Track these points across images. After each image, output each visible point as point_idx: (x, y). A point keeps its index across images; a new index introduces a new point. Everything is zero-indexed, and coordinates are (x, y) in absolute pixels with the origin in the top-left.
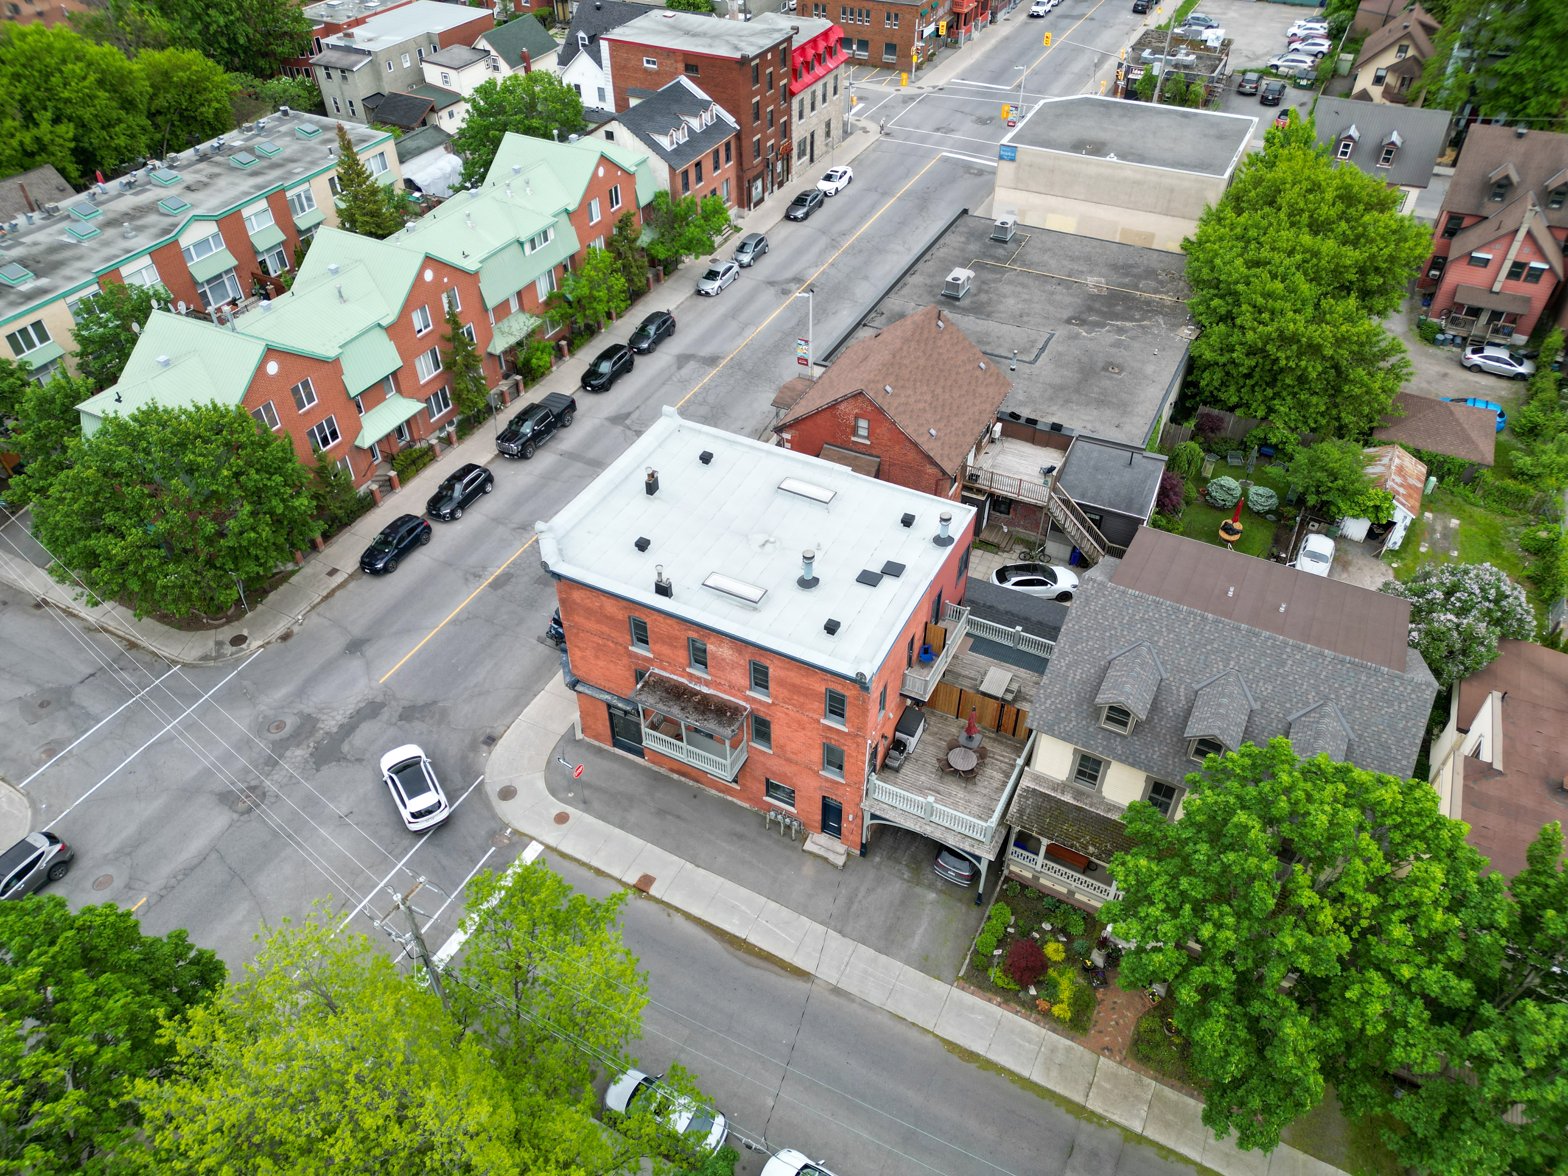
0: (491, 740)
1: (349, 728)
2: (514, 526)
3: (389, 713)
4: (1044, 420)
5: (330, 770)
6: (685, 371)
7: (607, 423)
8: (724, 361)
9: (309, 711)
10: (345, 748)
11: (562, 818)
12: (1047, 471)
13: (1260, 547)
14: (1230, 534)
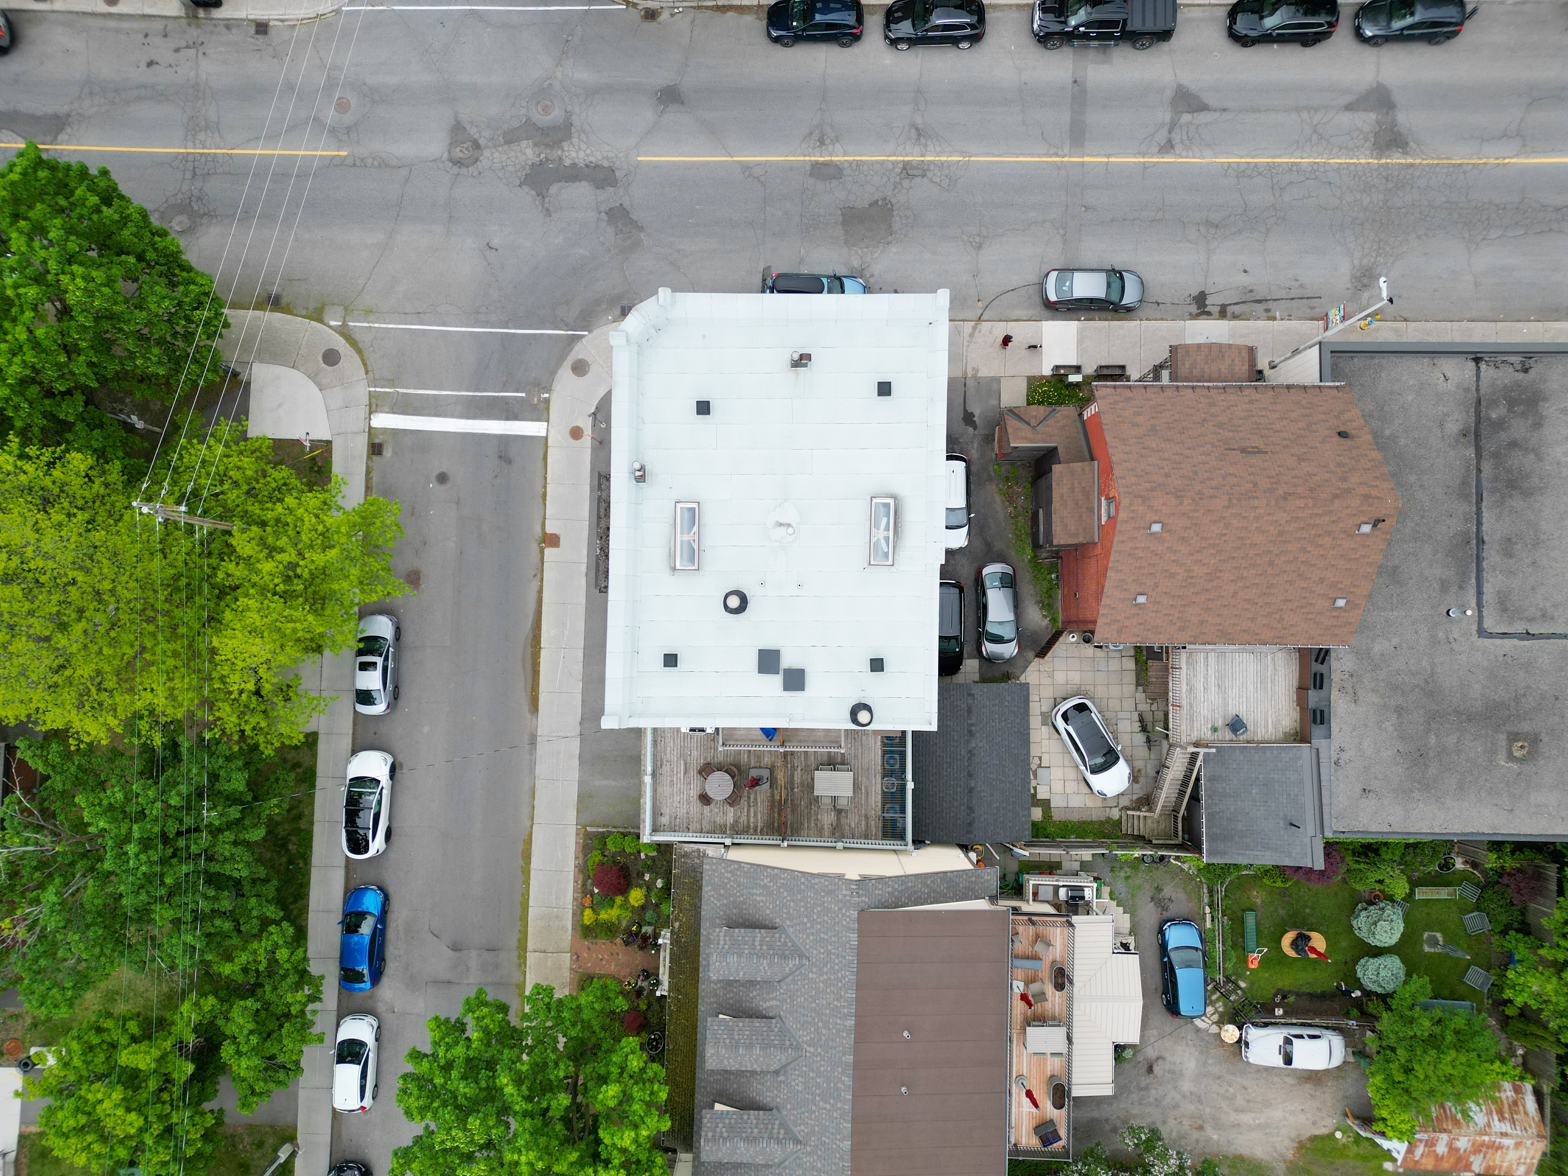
1: (574, 174)
2: (919, 120)
3: (608, 197)
4: (1335, 694)
5: (526, 195)
6: (1346, 119)
7: (1169, 93)
8: (1396, 159)
9: (575, 120)
10: (554, 189)
11: (576, 433)
12: (1236, 725)
13: (1286, 980)
14: (1294, 944)
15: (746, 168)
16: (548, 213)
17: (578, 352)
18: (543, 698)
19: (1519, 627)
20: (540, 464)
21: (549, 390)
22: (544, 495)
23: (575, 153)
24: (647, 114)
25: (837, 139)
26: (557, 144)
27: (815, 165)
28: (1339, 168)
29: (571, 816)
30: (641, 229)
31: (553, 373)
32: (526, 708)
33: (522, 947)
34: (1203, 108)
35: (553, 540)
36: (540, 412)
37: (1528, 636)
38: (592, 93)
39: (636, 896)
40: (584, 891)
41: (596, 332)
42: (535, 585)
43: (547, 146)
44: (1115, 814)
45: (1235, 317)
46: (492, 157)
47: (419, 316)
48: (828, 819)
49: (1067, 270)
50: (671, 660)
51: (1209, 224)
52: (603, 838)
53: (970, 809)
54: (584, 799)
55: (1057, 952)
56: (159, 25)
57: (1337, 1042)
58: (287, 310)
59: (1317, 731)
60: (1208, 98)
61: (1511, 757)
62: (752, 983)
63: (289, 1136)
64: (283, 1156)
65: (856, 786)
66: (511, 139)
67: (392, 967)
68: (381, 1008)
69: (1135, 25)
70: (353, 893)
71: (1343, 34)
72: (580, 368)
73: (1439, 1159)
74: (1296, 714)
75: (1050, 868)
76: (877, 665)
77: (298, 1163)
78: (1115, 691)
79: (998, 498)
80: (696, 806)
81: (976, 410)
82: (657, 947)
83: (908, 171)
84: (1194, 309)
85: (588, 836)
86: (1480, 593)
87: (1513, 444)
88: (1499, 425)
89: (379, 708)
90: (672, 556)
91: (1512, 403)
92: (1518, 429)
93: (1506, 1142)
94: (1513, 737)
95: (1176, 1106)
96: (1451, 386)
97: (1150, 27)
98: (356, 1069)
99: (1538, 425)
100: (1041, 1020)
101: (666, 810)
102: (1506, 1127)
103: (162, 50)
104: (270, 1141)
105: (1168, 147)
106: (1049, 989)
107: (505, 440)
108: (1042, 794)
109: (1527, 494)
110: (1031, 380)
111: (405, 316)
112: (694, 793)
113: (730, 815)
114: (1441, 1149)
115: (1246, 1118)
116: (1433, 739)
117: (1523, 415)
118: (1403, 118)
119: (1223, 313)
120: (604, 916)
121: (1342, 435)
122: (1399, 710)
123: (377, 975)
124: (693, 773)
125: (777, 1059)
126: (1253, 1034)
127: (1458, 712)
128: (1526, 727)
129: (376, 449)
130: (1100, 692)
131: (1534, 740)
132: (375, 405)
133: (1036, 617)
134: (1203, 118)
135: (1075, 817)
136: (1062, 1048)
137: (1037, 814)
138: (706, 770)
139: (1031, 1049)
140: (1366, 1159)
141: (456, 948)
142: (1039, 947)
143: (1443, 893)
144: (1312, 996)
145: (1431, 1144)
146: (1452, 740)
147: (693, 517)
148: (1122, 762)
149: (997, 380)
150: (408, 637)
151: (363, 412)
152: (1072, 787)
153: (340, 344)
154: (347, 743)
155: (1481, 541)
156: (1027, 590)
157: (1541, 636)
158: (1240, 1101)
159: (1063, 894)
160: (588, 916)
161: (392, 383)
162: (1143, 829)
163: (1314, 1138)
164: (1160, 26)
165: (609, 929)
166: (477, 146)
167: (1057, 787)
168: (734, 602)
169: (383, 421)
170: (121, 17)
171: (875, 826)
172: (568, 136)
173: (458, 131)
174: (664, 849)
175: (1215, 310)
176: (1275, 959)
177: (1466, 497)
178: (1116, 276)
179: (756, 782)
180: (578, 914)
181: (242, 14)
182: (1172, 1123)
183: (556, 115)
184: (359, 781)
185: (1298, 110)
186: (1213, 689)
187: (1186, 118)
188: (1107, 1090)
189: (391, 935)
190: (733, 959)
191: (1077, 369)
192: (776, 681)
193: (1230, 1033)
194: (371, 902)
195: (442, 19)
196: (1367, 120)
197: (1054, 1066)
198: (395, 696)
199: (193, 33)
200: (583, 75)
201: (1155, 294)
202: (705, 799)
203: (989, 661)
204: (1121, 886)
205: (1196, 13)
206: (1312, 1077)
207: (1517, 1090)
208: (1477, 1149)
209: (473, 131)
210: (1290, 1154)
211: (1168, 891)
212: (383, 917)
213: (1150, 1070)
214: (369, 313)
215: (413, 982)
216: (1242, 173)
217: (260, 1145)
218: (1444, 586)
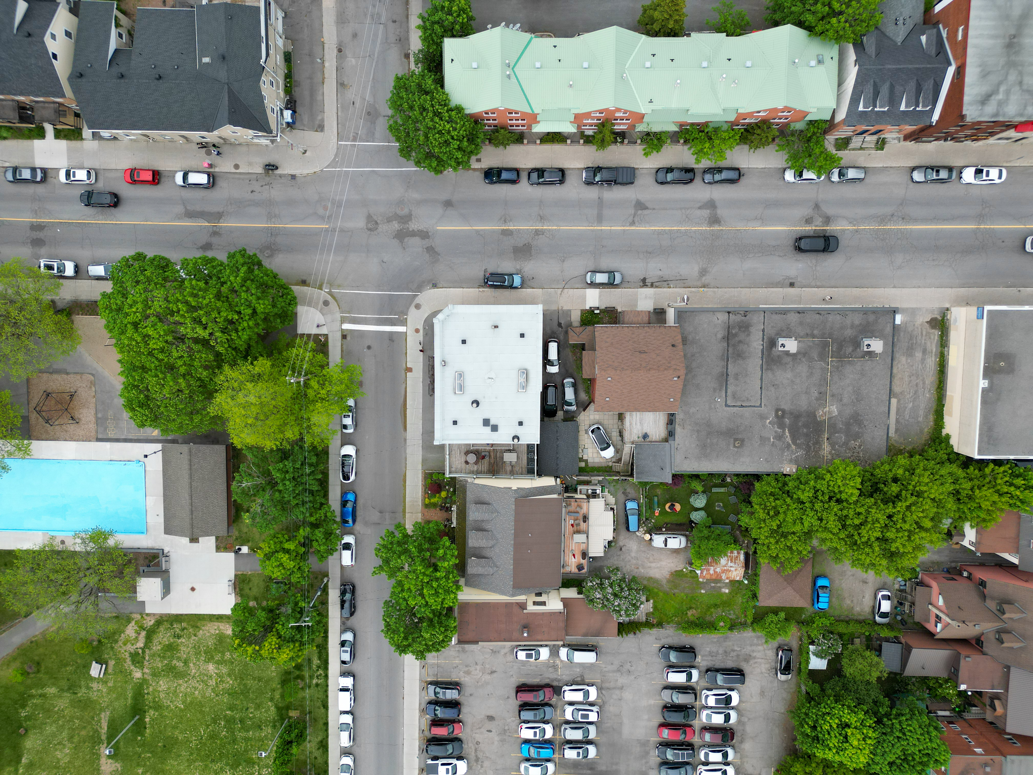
0: (435, 286)
1: (413, 234)
2: (541, 213)
3: (427, 243)
4: (677, 426)
5: (396, 242)
6: (699, 212)
7: (634, 203)
8: (716, 228)
9: (413, 213)
10: (406, 240)
11: (417, 331)
12: (645, 436)
13: (668, 519)
14: (669, 508)
15: (477, 231)
16: (404, 249)
17: (417, 301)
18: (408, 427)
19: (739, 403)
20: (404, 342)
21: (407, 315)
22: (406, 353)
23: (413, 226)
24: (440, 211)
25: (511, 220)
26: (406, 222)
27: (503, 230)
28: (695, 232)
29: (420, 467)
30: (439, 254)
31: (408, 308)
32: (402, 430)
33: (404, 512)
34: (646, 208)
35: (410, 370)
36: (403, 323)
37: (742, 406)
38: (419, 203)
39: (444, 494)
40: (425, 492)
41: (423, 293)
42: (404, 386)
43: (403, 223)
44: (610, 464)
45: (657, 287)
46: (383, 227)
47: (358, 288)
48: (509, 468)
49: (594, 272)
50: (455, 423)
51: (647, 252)
52: (431, 474)
53: (557, 465)
54: (424, 461)
55: (584, 510)
56: (255, 176)
57: (683, 539)
58: (308, 286)
59: (671, 438)
60: (648, 205)
61: (735, 446)
62: (483, 521)
63: (327, 575)
64: (325, 580)
65: (518, 457)
66: (389, 220)
67: (359, 519)
68: (356, 532)
69: (620, 180)
70: (344, 494)
71: (698, 180)
72: (418, 307)
73: (711, 575)
74: (666, 432)
75: (587, 483)
76: (521, 424)
77: (330, 583)
78: (611, 422)
79: (570, 354)
80: (464, 465)
81: (562, 322)
82: (451, 511)
83: (537, 233)
84: (641, 284)
85: (426, 473)
86: (726, 392)
87: (740, 342)
88: (735, 335)
89: (350, 431)
90: (454, 389)
91: (740, 327)
92: (742, 336)
93: (732, 569)
94: (736, 440)
95: (630, 561)
96: (719, 322)
97: (625, 181)
98: (350, 552)
99: (749, 335)
100: (578, 532)
101: (454, 466)
102: (732, 564)
103: (256, 186)
104: (320, 577)
105: (633, 223)
106: (582, 523)
107: (391, 333)
108: (585, 457)
109: (744, 359)
110: (582, 311)
111: (353, 288)
112: (463, 460)
113: (475, 468)
114: (712, 572)
115: (653, 565)
116: (709, 440)
117: (744, 331)
118: (719, 212)
119: (652, 286)
120: (432, 501)
121: (673, 346)
122: (698, 431)
123: (354, 521)
124: (463, 454)
125: (491, 543)
126: (655, 537)
127: (717, 432)
128: (740, 436)
129: (344, 337)
130: (606, 422)
131: (742, 441)
132: (343, 320)
133: (583, 396)
134: (646, 212)
135: (596, 465)
136: (585, 541)
137: (583, 464)
138: (467, 453)
139: (575, 541)
140: (693, 578)
141: (381, 512)
142: (578, 509)
143: (722, 490)
144: (677, 524)
145: (708, 570)
146: (715, 441)
147: (461, 375)
148: (611, 447)
149: (570, 311)
150: (359, 405)
151: (339, 323)
152: (595, 455)
153: (329, 298)
154: (339, 442)
155: (727, 375)
156: (581, 387)
157: (746, 406)
158: (651, 559)
159: (590, 492)
160: (427, 501)
161: (349, 313)
162: (618, 469)
163: (676, 571)
164: (629, 181)
165: (434, 505)
166: (376, 223)
167: (590, 455)
168: (475, 405)
169: (346, 326)
170: (240, 173)
171: (525, 470)
172: (411, 220)
173: (369, 218)
174: (453, 479)
175: (649, 284)
176: (663, 512)
177: (723, 360)
178: (611, 274)
179: (483, 457)
180: (424, 500)
181: (286, 172)
182: (628, 567)
183: (406, 211)
184: (345, 456)
185: (681, 209)
186: (638, 424)
187: (640, 212)
188: (602, 555)
189: (358, 508)
190: (476, 514)
191: (598, 308)
192: (489, 429)
193: (647, 537)
194: (351, 497)
195: (362, 174)
196: (706, 213)
197: (583, 547)
198: (356, 426)
199: (267, 179)
200: (416, 196)
201: (627, 278)
202: (467, 463)
203: (567, 412)
204: (612, 489)
205: (645, 171)
206: (676, 551)
207: (738, 553)
208: (723, 571)
209: (375, 218)
210: (668, 577)
211: (628, 490)
212: (355, 502)
213: (621, 549)
214: (339, 287)
215: (366, 524)
216: (660, 233)
217: (316, 578)
218: (715, 390)
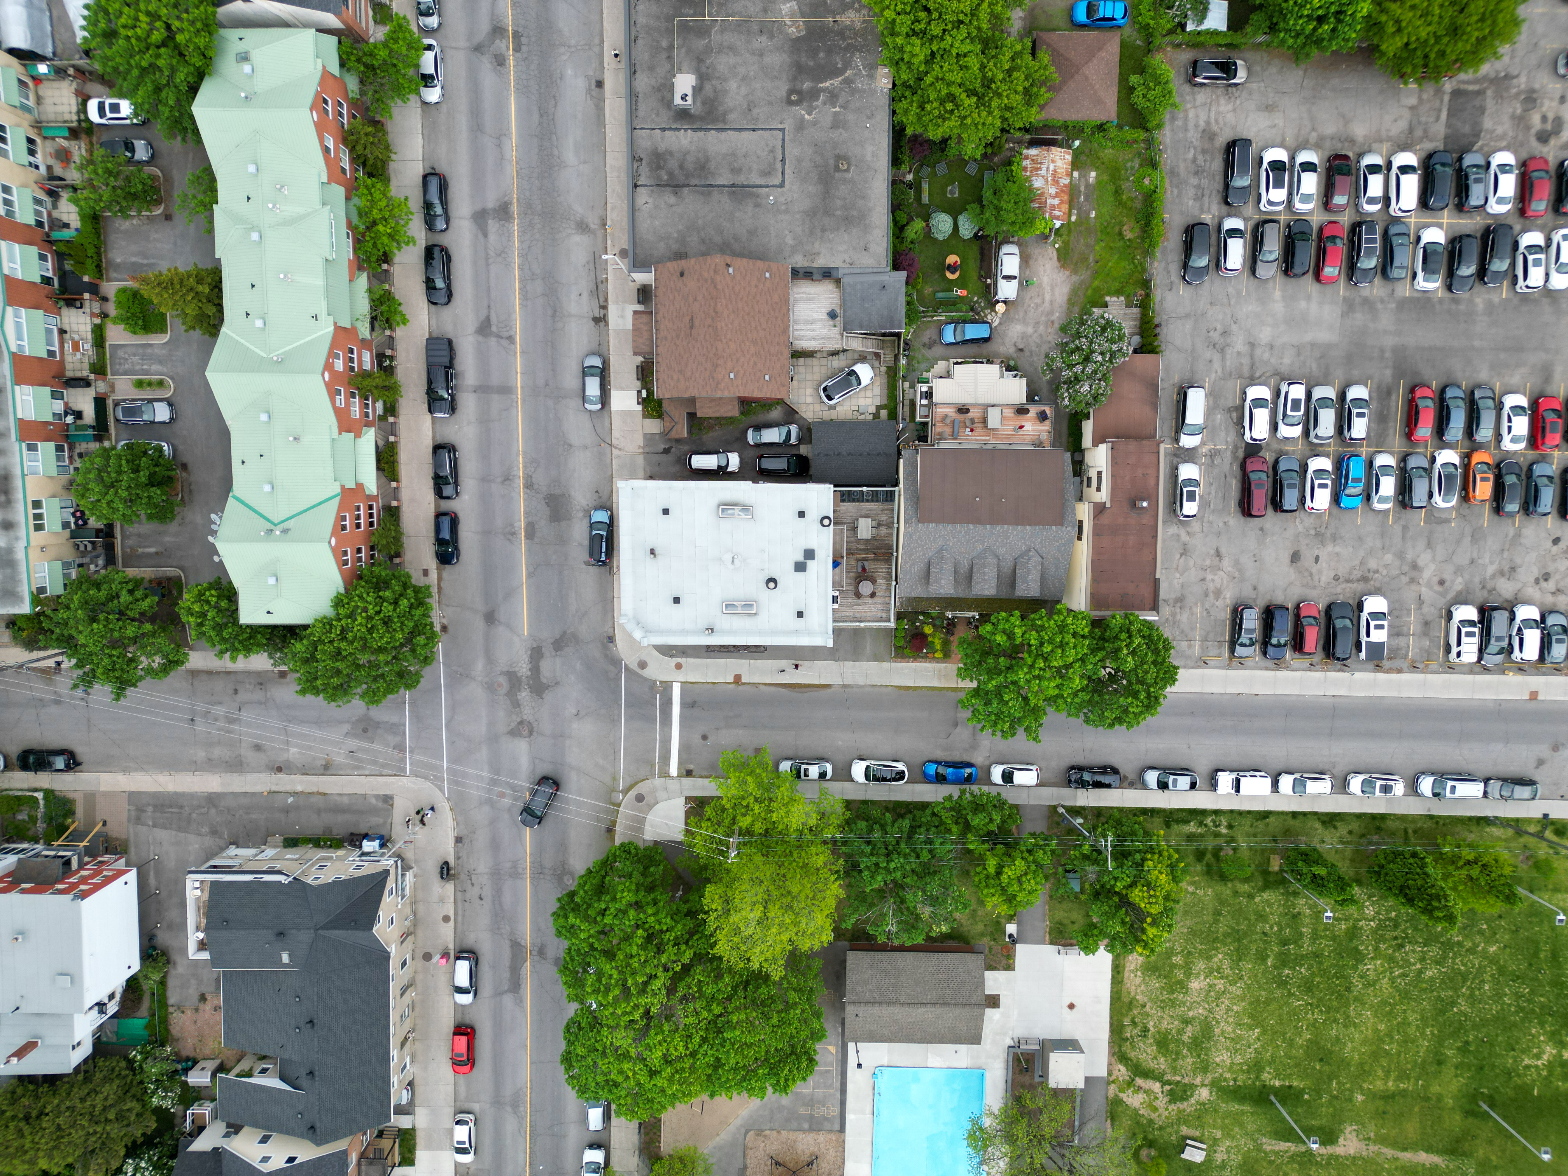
0: (611, 640)
1: (535, 669)
2: (499, 480)
3: (548, 651)
4: (815, 265)
5: (548, 696)
6: (492, 237)
7: (480, 338)
8: (515, 208)
9: (505, 669)
10: (544, 681)
11: (679, 666)
12: (832, 315)
13: (973, 275)
14: (953, 273)
15: (530, 575)
16: (557, 683)
17: (634, 666)
18: (823, 681)
19: (779, 165)
20: (695, 685)
21: (655, 681)
22: (713, 683)
23: (523, 669)
24: (501, 629)
25: (512, 525)
26: (519, 679)
27: (527, 537)
28: (521, 242)
29: (886, 665)
30: (565, 633)
31: (646, 679)
33: (956, 689)
34: (488, 319)
35: (738, 679)
36: (667, 687)
37: (783, 160)
38: (490, 660)
39: (928, 630)
40: (925, 657)
41: (623, 656)
42: (762, 687)
43: (520, 684)
44: (884, 369)
45: (606, 300)
46: (527, 713)
47: (616, 752)
48: (883, 531)
49: (584, 399)
50: (800, 615)
51: (553, 316)
52: (897, 648)
53: (879, 454)
54: (877, 658)
55: (951, 412)
56: (459, 894)
57: (1006, 249)
58: (614, 823)
59: (834, 273)
60: (482, 316)
61: (847, 170)
62: (956, 572)
63: (1055, 808)
64: (1061, 810)
65: (866, 516)
66: (516, 704)
67: (966, 758)
68: (987, 763)
69: (446, 361)
70: (927, 779)
71: (445, 240)
72: (643, 665)
73: (1062, 202)
74: (827, 281)
75: (913, 404)
76: (802, 514)
77: (1067, 804)
78: (816, 369)
79: (711, 434)
80: (877, 600)
81: (662, 447)
82: (954, 618)
83: (529, 485)
84: (602, 324)
85: (896, 656)
86: (761, 186)
87: (681, 167)
88: (671, 174)
89: (829, 768)
90: (750, 615)
91: (659, 167)
92: (673, 164)
93: (1052, 168)
94: (837, 169)
95: (1041, 336)
96: (650, 201)
97: (446, 353)
98: (1017, 774)
99: (671, 153)
100: (984, 420)
101: (879, 615)
102: (1044, 167)
103: (474, 892)
104: (1056, 818)
105: (511, 339)
106: (970, 415)
107: (683, 705)
108: (873, 410)
109: (707, 160)
110: (644, 416)
111: (616, 760)
112: (870, 601)
113: (881, 582)
114: (1056, 202)
115: (1048, 297)
116: (838, 213)
117: (665, 161)
118: (491, 204)
119: (604, 307)
120: (938, 647)
121: (682, 274)
122: (823, 230)
123: (969, 765)
124: (860, 601)
125: (991, 560)
126: (1001, 296)
127: (824, 199)
128: (831, 162)
129: (689, 773)
130: (817, 377)
131: (839, 158)
132: (665, 774)
133: (776, 414)
134: (494, 319)
135: (886, 391)
136: (998, 410)
137: (884, 413)
138: (858, 595)
139: (999, 426)
140: (1070, 231)
141: (956, 725)
142: (948, 421)
143: (925, 187)
144: (982, 260)
145: (1053, 208)
146: (839, 203)
147: (729, 605)
148: (855, 368)
149: (645, 435)
150: (790, 753)
151: (669, 781)
152: (869, 393)
153: (632, 793)
154: (847, 784)
155: (733, 185)
156: (762, 418)
157: (783, 153)
158: (1038, 301)
159: (925, 402)
160: (939, 655)
161: (653, 766)
162: (890, 357)
163: (1059, 259)
164: (446, 347)
165: (946, 644)
166: (521, 723)
167: (869, 401)
168: (772, 585)
169: (674, 770)
170: (456, 914)
171: (887, 506)
172: (515, 673)
173: (514, 733)
174: (900, 616)
175: (602, 312)
176: (961, 283)
177: (710, 193)
178: (586, 372)
179: (864, 569)
180: (938, 660)
181: (452, 851)
182: (1050, 338)
183: (502, 680)
184: (867, 777)
185: (488, 265)
186: (813, 326)
187: (494, 329)
188: (1024, 381)
189: (949, 759)
190: (943, 582)
191: (639, 392)
192: (810, 563)
193: (1000, 308)
194: (931, 769)
195: (451, 743)
196: (493, 225)
197: (1009, 412)
198: (823, 759)
199: (463, 876)
200: (479, 666)
201: (594, 346)
202: (873, 595)
203: (800, 440)
204: (923, 366)
205: (433, 322)
206: (1025, 260)
207: (1026, 158)
208: (1056, 182)
209: (513, 725)
210: (1067, 273)
211: (925, 339)
212: (939, 763)
213: (1021, 350)
214: (615, 778)
215: (974, 747)
216: (525, 297)
217: (1058, 824)
218: (757, 205)
